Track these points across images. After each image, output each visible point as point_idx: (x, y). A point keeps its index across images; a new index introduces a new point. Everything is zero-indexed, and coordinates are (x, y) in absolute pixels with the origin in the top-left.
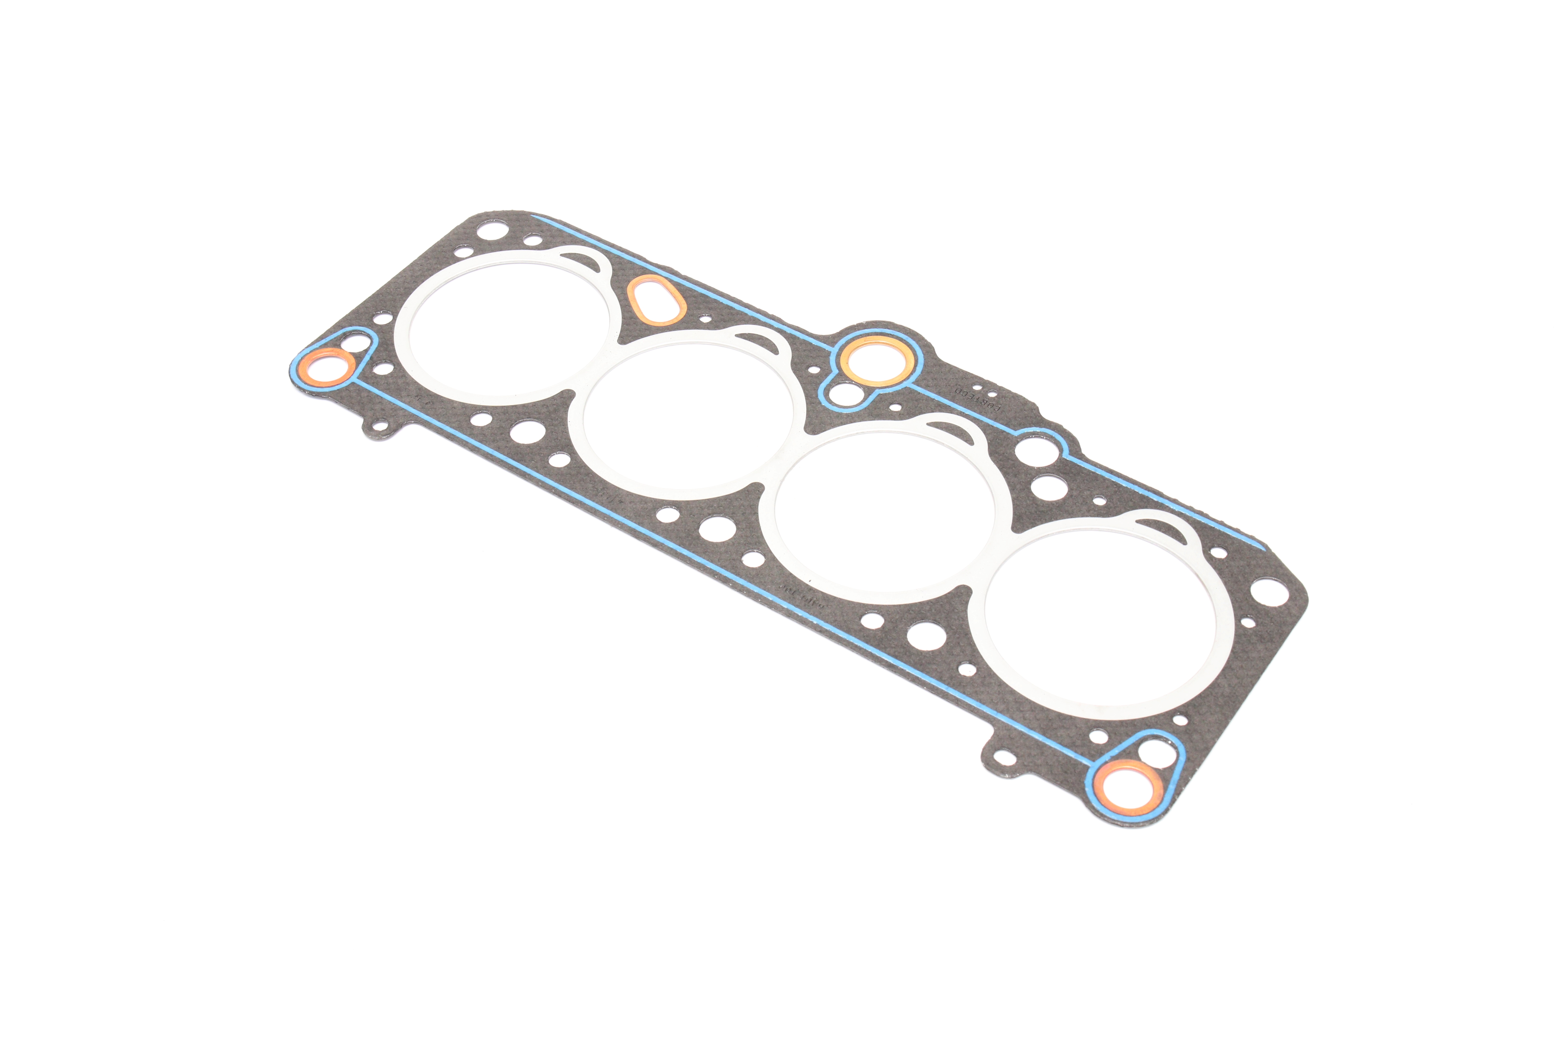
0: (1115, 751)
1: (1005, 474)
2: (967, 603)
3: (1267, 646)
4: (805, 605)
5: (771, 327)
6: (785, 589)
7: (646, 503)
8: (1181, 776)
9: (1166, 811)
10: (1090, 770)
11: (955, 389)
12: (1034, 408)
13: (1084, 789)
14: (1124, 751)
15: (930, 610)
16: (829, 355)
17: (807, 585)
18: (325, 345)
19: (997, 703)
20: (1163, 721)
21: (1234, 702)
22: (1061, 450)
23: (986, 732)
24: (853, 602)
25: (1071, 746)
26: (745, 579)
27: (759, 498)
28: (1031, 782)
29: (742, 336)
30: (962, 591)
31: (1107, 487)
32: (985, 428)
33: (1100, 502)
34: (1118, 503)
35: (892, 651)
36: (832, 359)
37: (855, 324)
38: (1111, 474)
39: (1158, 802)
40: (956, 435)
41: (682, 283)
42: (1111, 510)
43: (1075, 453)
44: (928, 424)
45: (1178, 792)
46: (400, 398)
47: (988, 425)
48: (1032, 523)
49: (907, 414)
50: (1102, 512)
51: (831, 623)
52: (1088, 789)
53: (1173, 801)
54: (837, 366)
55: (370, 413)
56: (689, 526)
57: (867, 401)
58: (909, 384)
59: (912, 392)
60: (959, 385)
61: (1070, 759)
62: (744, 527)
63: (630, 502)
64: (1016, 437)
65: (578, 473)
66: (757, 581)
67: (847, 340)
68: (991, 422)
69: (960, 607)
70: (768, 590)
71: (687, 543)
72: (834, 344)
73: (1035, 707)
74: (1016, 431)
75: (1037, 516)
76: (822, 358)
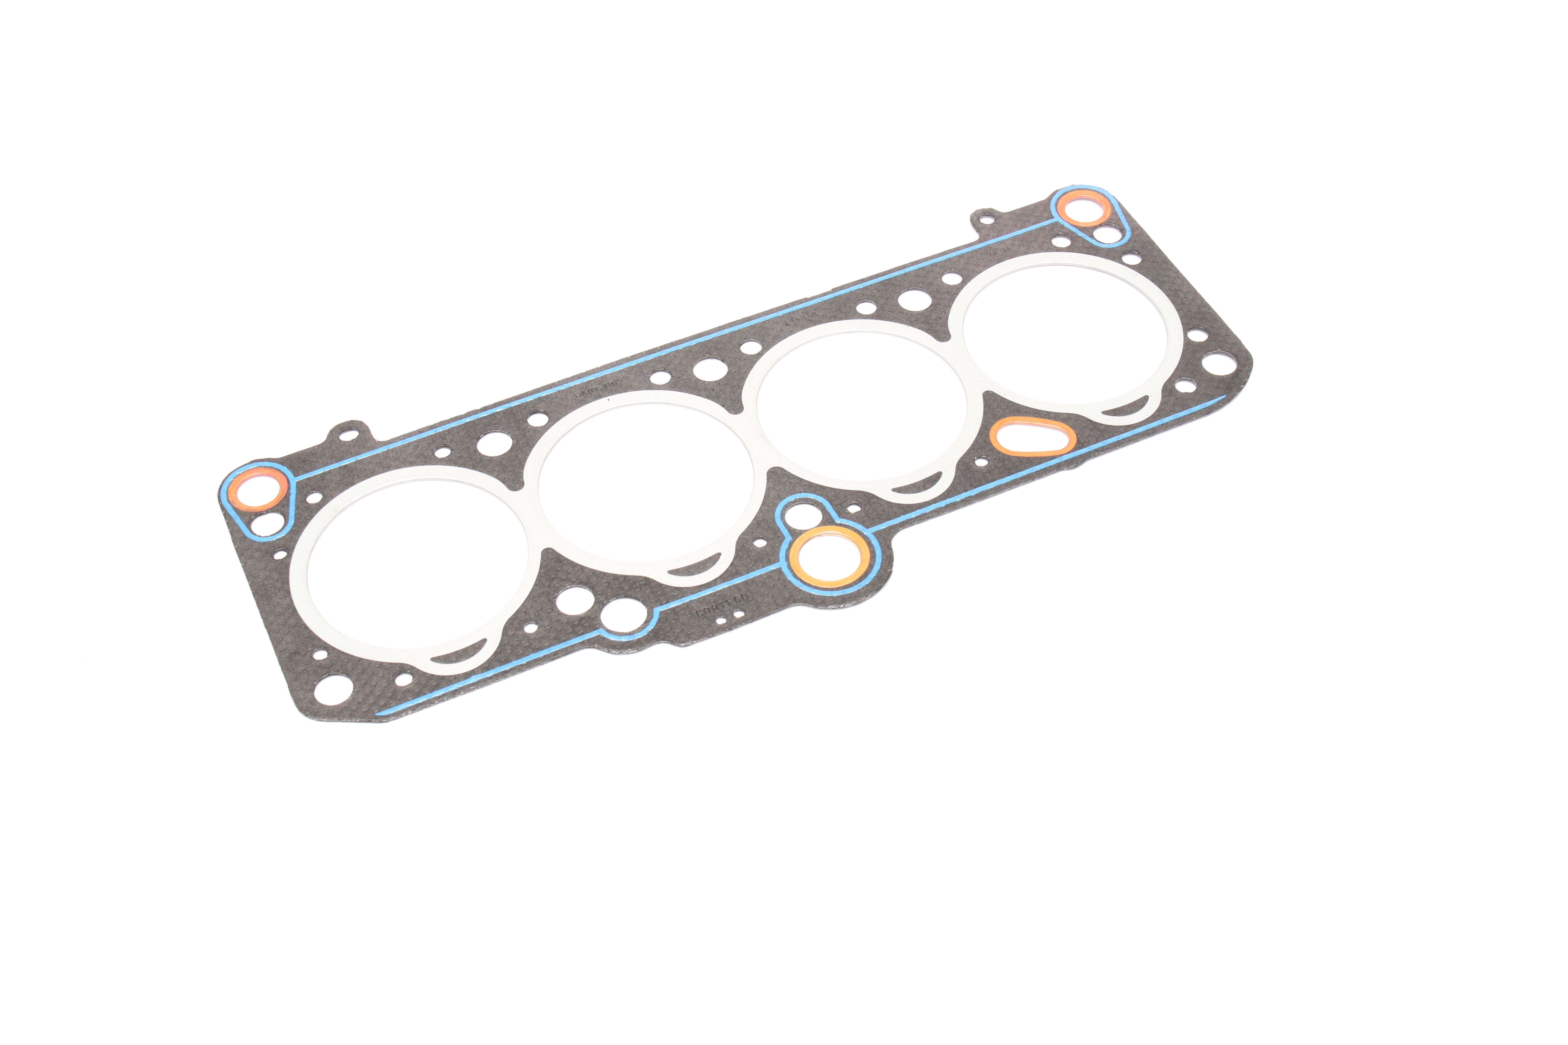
0: (293, 498)
1: (616, 577)
2: (504, 482)
4: (587, 387)
5: (935, 501)
6: (614, 382)
7: (773, 339)
9: (220, 500)
10: (293, 476)
11: (748, 595)
12: (678, 640)
13: (282, 464)
14: (288, 504)
15: (516, 456)
16: (863, 526)
17: (606, 397)
19: (397, 453)
20: (290, 543)
21: (261, 596)
22: (608, 632)
23: (379, 435)
24: (565, 415)
25: (321, 478)
26: (642, 363)
27: (723, 406)
28: (315, 438)
29: (937, 476)
30: (517, 485)
31: (539, 642)
32: (681, 592)
33: (531, 628)
34: (515, 639)
35: (499, 417)
36: (859, 527)
39: (230, 499)
40: (690, 567)
42: (513, 629)
43: (598, 640)
44: (719, 555)
45: (226, 515)
47: (683, 596)
48: (546, 566)
49: (743, 545)
50: (517, 622)
51: (555, 393)
53: (223, 508)
54: (844, 524)
56: (727, 353)
57: (783, 524)
58: (782, 564)
59: (770, 562)
60: (751, 601)
61: (311, 470)
62: (698, 385)
63: (782, 330)
64: (653, 608)
65: (842, 312)
66: (635, 369)
67: (875, 547)
68: (686, 600)
69: (503, 476)
70: (620, 372)
71: (709, 345)
72: (877, 534)
73: (373, 473)
74: (661, 613)
75: (552, 573)
76: (864, 520)
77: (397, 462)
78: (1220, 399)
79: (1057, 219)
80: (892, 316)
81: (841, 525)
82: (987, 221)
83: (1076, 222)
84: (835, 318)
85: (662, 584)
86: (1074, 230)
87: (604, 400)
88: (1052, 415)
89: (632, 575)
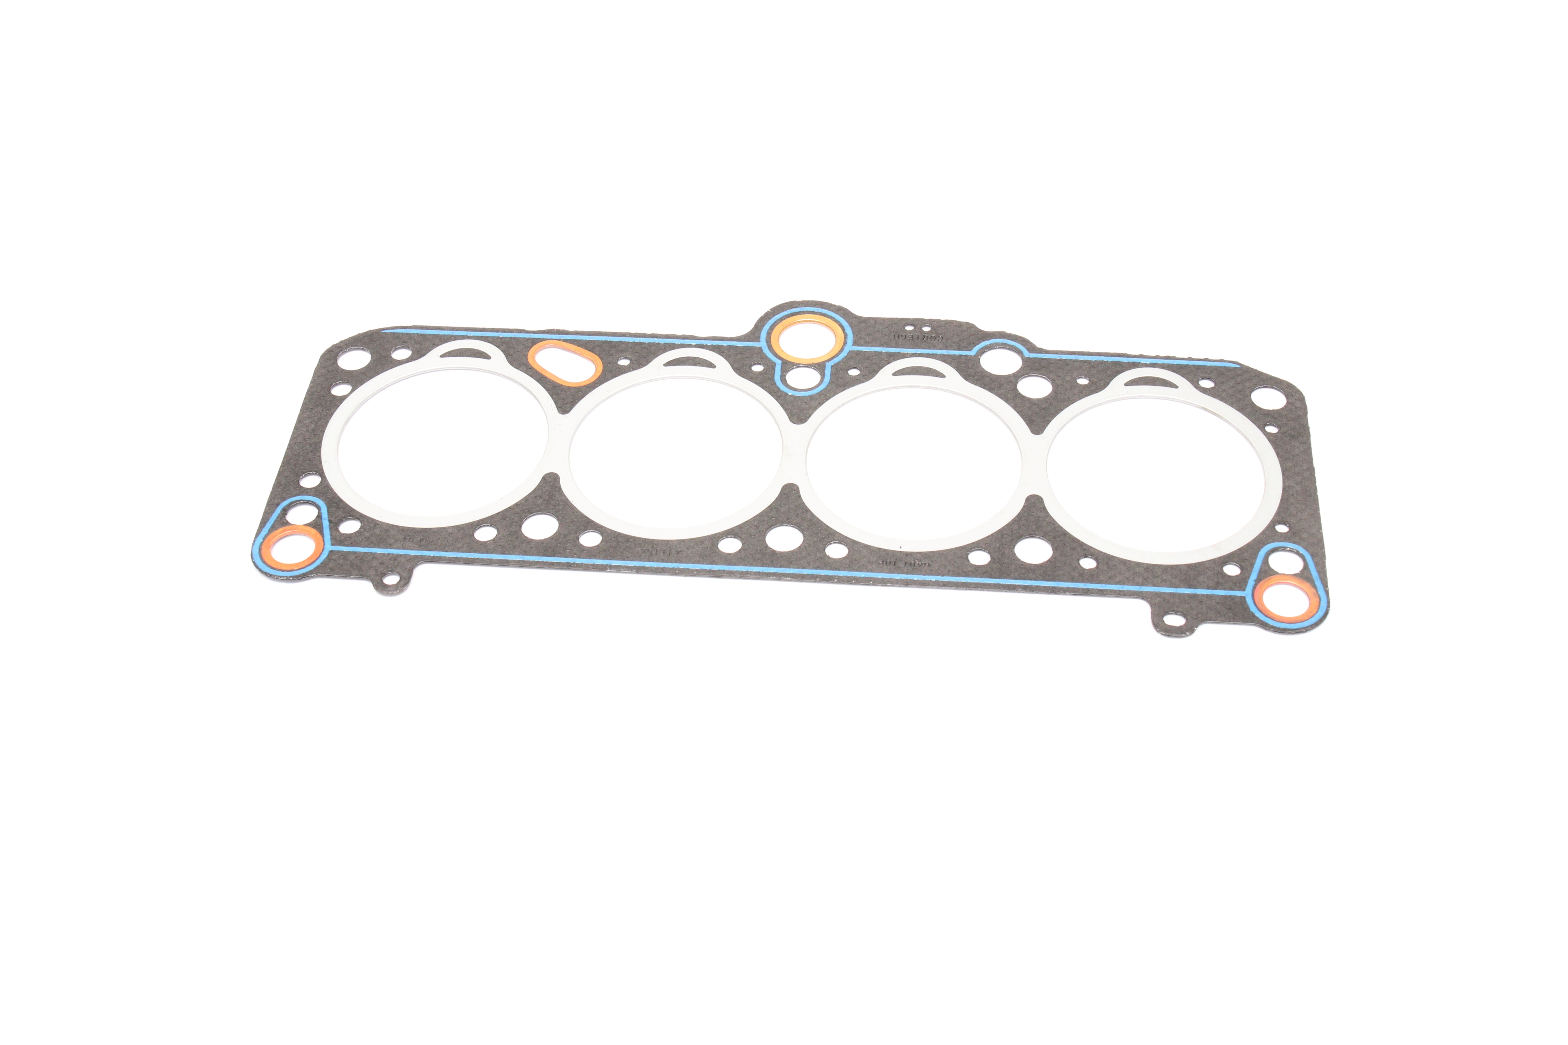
0: (1254, 576)
1: (990, 390)
2: (1044, 508)
3: (1300, 441)
4: (913, 569)
5: (690, 346)
6: (885, 564)
7: (702, 543)
8: (1318, 571)
9: (1328, 602)
10: (1247, 599)
11: (893, 337)
12: (970, 327)
13: (1253, 615)
14: (1260, 572)
15: (1020, 528)
16: (762, 350)
17: (901, 552)
18: (273, 528)
19: (1133, 578)
20: (1268, 535)
21: (1311, 496)
22: (1019, 352)
23: (1143, 606)
24: (952, 550)
25: (1217, 586)
26: (845, 570)
27: (800, 497)
28: (1209, 630)
29: (669, 364)
30: (1033, 501)
31: (1080, 367)
32: (944, 359)
33: (1083, 381)
34: (1100, 376)
35: (1017, 574)
36: (766, 351)
37: (763, 315)
38: (1075, 355)
39: (1318, 599)
40: (924, 374)
41: (577, 339)
42: (1098, 384)
43: (1033, 350)
44: (893, 375)
45: (1324, 584)
46: (390, 546)
47: (945, 355)
48: (1045, 421)
49: (869, 373)
50: (1092, 388)
51: (948, 575)
52: (1258, 615)
53: (1327, 593)
54: (776, 357)
55: (372, 572)
56: (757, 546)
57: (825, 376)
58: (850, 347)
59: (858, 353)
60: (893, 332)
61: (1226, 597)
62: (807, 526)
63: (688, 548)
64: (974, 356)
65: (618, 543)
66: (856, 567)
67: (767, 331)
68: (945, 352)
69: (1042, 515)
70: (872, 571)
71: (769, 562)
72: (757, 339)
73: (1166, 569)
74: (970, 350)
75: (1043, 414)
76: (757, 355)
77: (1137, 570)
78: (391, 333)
79: (329, 549)
80: (576, 518)
81: (779, 357)
82: (392, 580)
83: (315, 537)
84: (628, 539)
85: (956, 368)
86: (327, 529)
87: (905, 550)
89: (976, 385)
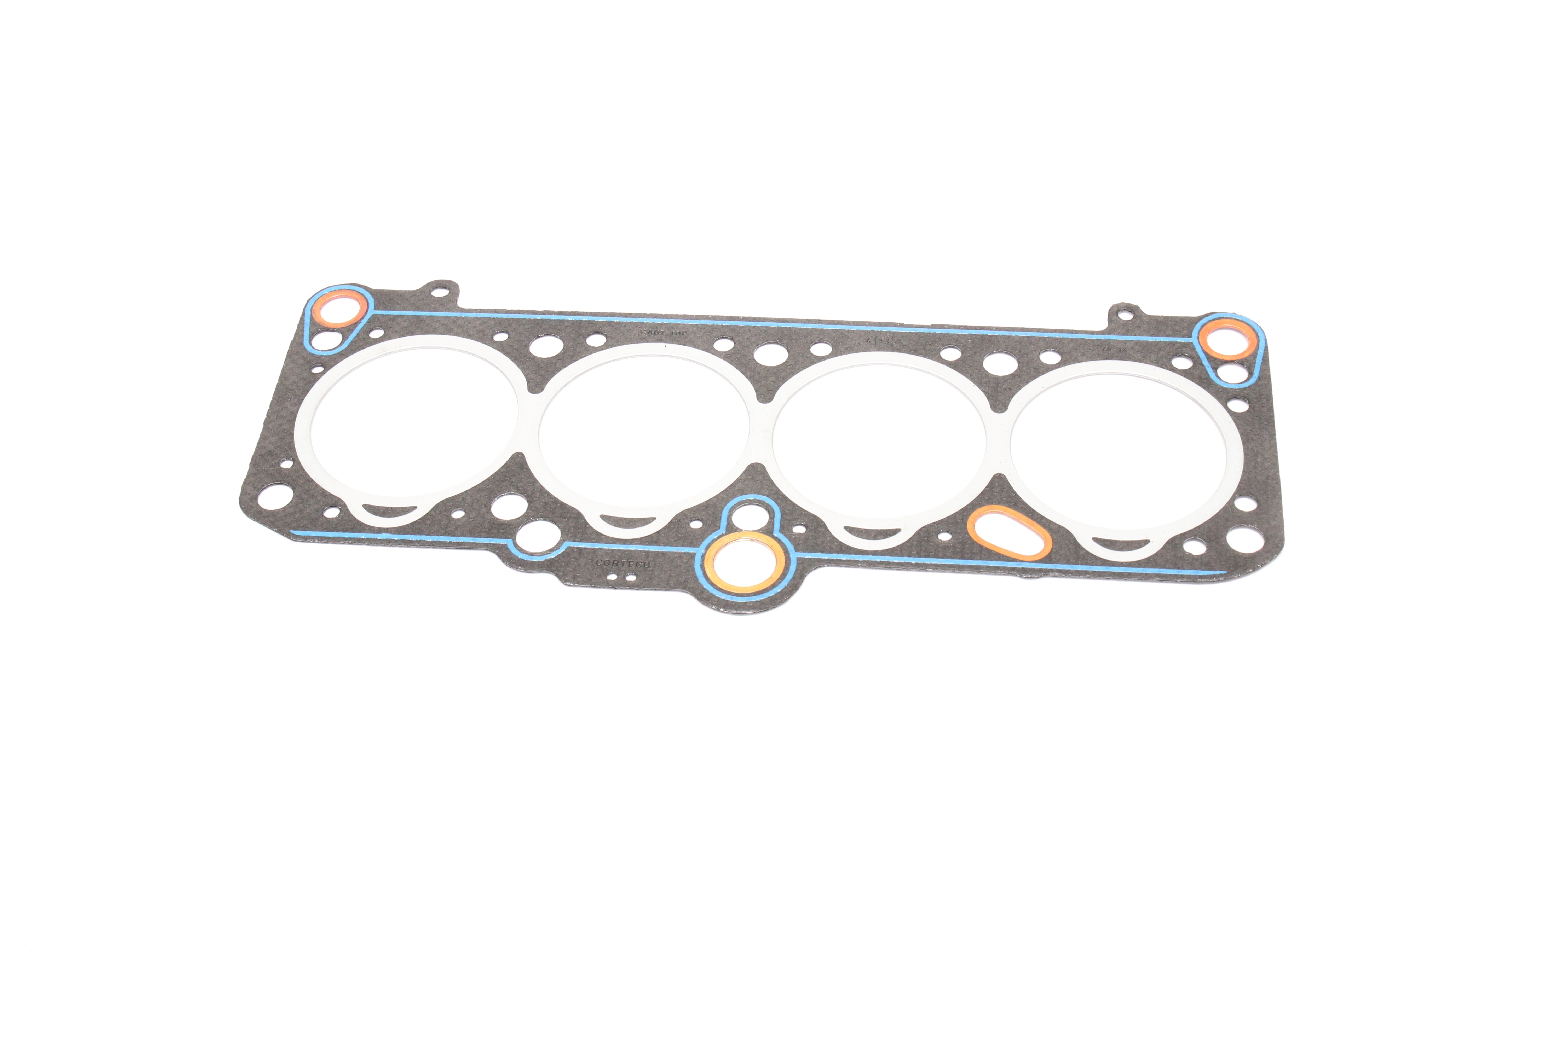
0: (360, 327)
1: (556, 501)
2: (528, 382)
3: (265, 450)
4: (657, 327)
5: (875, 553)
6: (681, 332)
7: (847, 349)
8: (303, 330)
9: (306, 305)
10: (373, 308)
11: (651, 565)
13: (373, 295)
14: (353, 331)
15: (555, 364)
16: (795, 548)
17: (666, 343)
19: (465, 322)
20: (330, 362)
21: (279, 396)
22: (516, 545)
23: (463, 301)
24: (620, 345)
25: (394, 318)
26: (717, 325)
27: (756, 391)
28: (413, 284)
29: (895, 532)
30: (537, 389)
31: (456, 529)
32: (599, 537)
33: (458, 514)
34: (439, 518)
35: (566, 324)
36: (790, 547)
37: (795, 594)
38: (459, 542)
39: (313, 308)
40: (621, 519)
41: (1002, 562)
42: (444, 509)
43: (502, 548)
44: (654, 519)
45: (302, 319)
47: (598, 542)
48: (508, 467)
49: (680, 520)
50: (451, 504)
51: (626, 323)
52: (369, 296)
53: (303, 315)
55: (1146, 322)
56: (796, 346)
57: (727, 517)
58: (698, 551)
59: (691, 545)
60: (649, 571)
61: (390, 310)
62: (750, 364)
63: (859, 344)
64: (566, 541)
65: (925, 349)
66: (707, 328)
67: (790, 571)
68: (597, 546)
69: (532, 376)
70: (693, 326)
71: (785, 332)
72: (800, 561)
73: (435, 331)
74: (569, 547)
75: (508, 475)
76: (800, 543)
77: (459, 330)
78: (1218, 572)
79: (1193, 340)
80: (968, 370)
81: (776, 539)
82: (1126, 316)
83: (1211, 350)
84: (915, 352)
85: (588, 524)
86: (1202, 355)
87: (662, 345)
88: (1044, 521)
89: (570, 505)
